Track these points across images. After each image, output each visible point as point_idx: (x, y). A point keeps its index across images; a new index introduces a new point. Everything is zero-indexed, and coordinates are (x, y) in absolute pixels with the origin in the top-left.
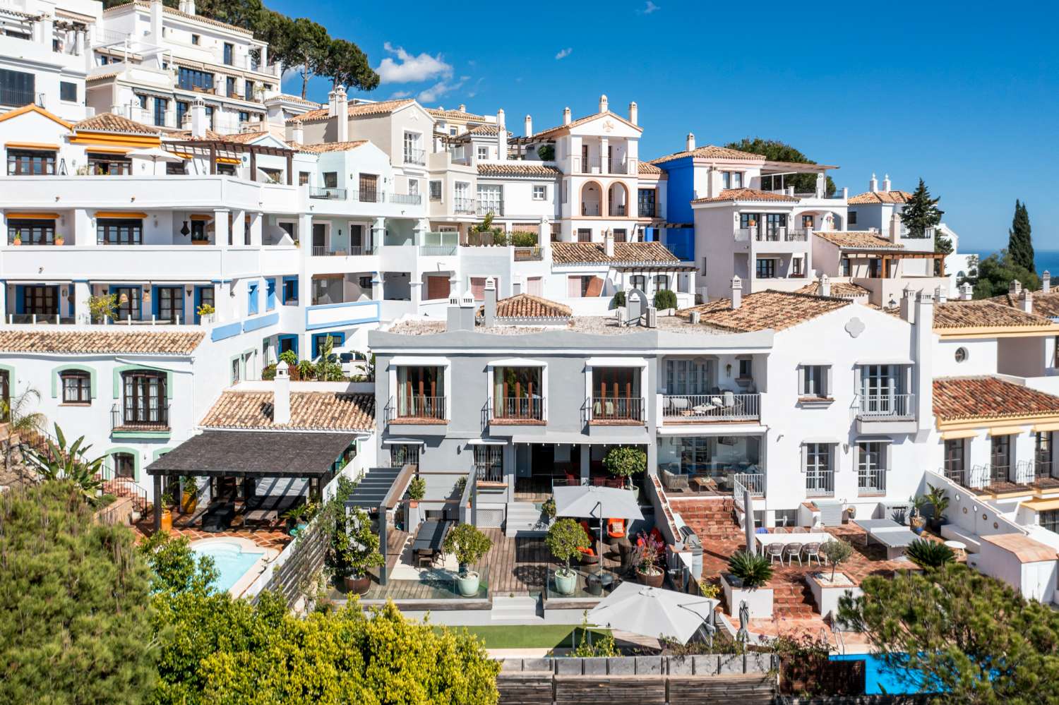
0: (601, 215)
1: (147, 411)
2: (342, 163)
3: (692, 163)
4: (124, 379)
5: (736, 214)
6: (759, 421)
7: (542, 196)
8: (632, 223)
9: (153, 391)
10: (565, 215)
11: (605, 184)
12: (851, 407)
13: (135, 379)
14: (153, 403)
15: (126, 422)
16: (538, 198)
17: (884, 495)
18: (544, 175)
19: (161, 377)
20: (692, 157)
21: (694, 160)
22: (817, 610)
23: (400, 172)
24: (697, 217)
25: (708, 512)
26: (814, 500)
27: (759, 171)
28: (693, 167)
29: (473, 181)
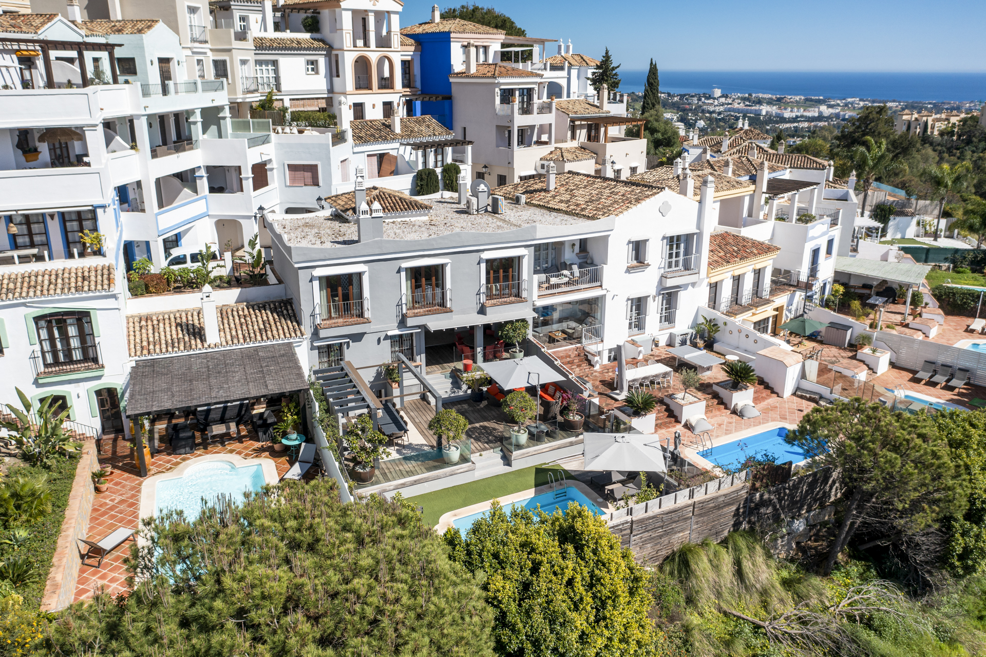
0: (371, 89)
1: (68, 352)
2: (142, 48)
3: (450, 38)
4: (36, 324)
5: (497, 90)
6: (601, 286)
7: (313, 70)
8: (397, 96)
9: (72, 331)
10: (337, 88)
11: (373, 57)
12: (659, 268)
13: (50, 322)
14: (75, 343)
15: (46, 365)
16: (310, 72)
17: (674, 327)
18: (315, 49)
19: (82, 318)
20: (449, 33)
21: (452, 35)
22: (678, 421)
23: (189, 53)
24: (454, 90)
25: (568, 359)
26: (633, 338)
27: (499, 45)
28: (450, 42)
29: (251, 57)
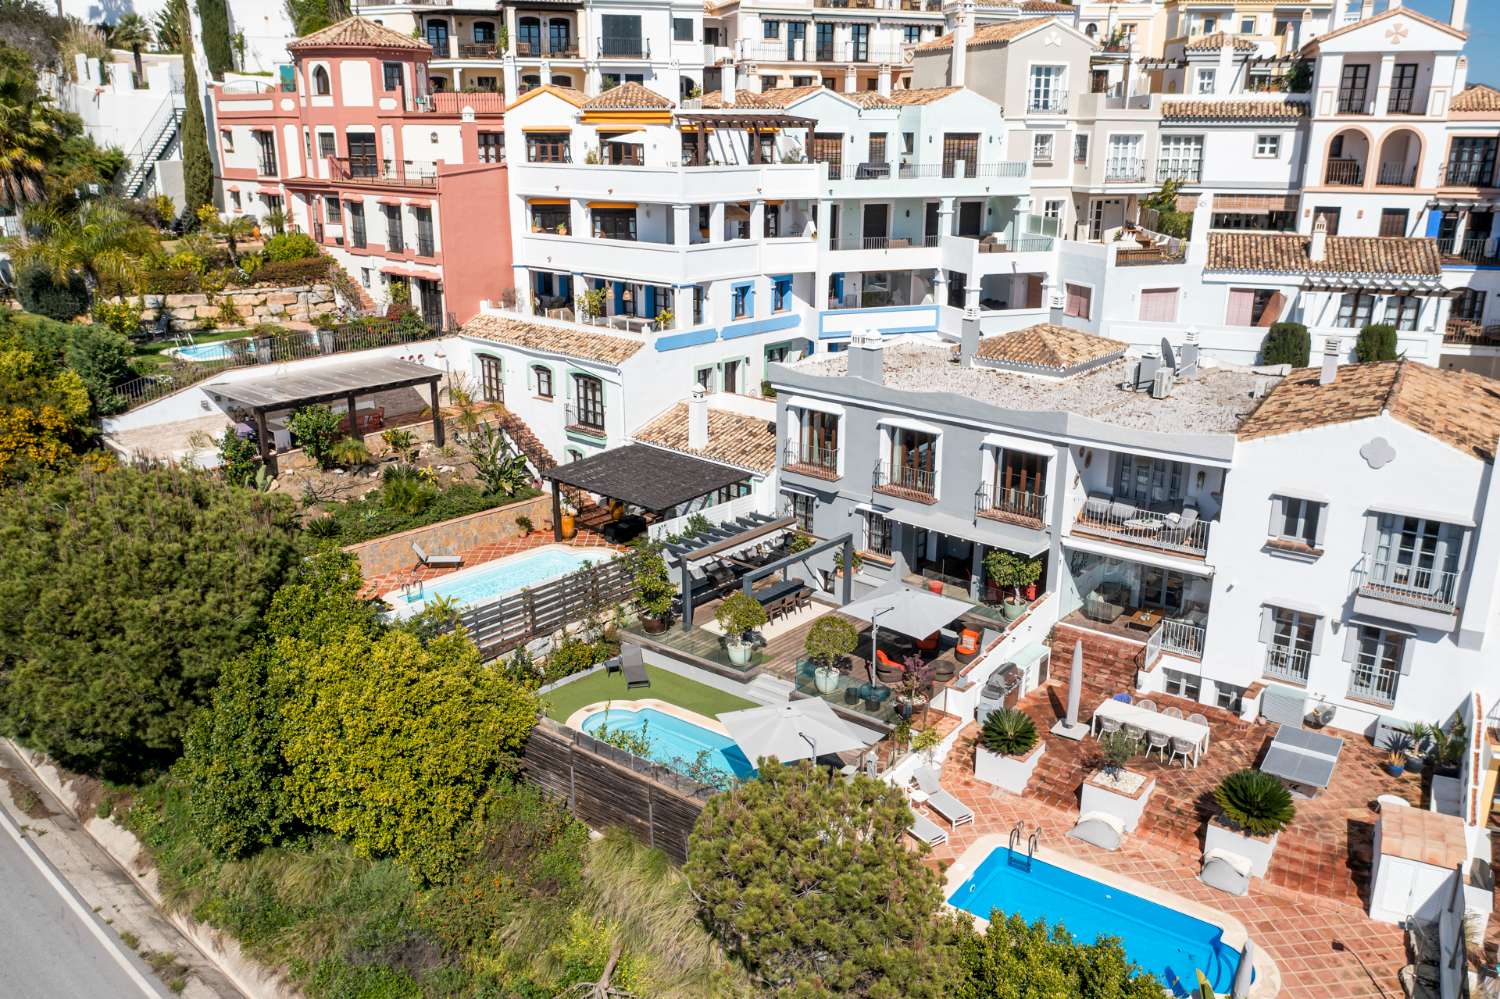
0: (1361, 185)
1: (594, 414)
2: (917, 121)
4: (577, 381)
6: (1203, 557)
7: (1273, 150)
8: (1421, 199)
11: (1377, 132)
12: (1353, 570)
13: (586, 382)
15: (579, 423)
16: (1267, 153)
17: (1390, 707)
18: (1283, 118)
19: (598, 383)
29: (1151, 131)
